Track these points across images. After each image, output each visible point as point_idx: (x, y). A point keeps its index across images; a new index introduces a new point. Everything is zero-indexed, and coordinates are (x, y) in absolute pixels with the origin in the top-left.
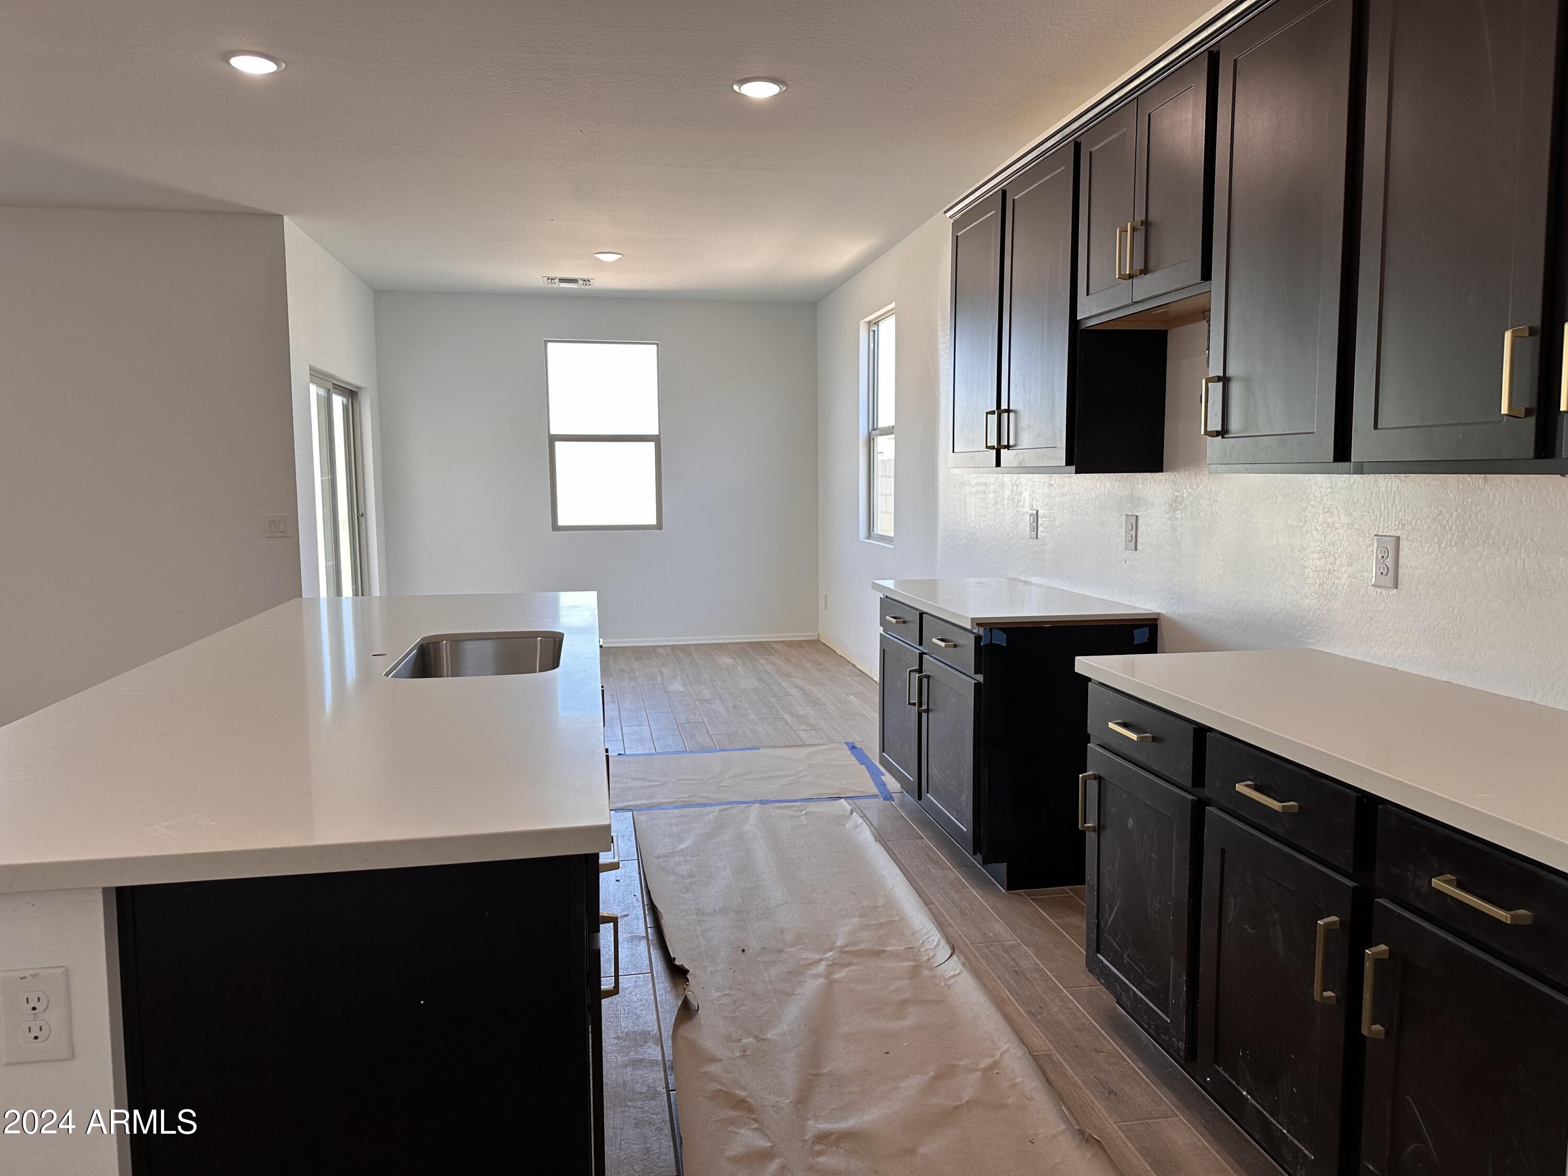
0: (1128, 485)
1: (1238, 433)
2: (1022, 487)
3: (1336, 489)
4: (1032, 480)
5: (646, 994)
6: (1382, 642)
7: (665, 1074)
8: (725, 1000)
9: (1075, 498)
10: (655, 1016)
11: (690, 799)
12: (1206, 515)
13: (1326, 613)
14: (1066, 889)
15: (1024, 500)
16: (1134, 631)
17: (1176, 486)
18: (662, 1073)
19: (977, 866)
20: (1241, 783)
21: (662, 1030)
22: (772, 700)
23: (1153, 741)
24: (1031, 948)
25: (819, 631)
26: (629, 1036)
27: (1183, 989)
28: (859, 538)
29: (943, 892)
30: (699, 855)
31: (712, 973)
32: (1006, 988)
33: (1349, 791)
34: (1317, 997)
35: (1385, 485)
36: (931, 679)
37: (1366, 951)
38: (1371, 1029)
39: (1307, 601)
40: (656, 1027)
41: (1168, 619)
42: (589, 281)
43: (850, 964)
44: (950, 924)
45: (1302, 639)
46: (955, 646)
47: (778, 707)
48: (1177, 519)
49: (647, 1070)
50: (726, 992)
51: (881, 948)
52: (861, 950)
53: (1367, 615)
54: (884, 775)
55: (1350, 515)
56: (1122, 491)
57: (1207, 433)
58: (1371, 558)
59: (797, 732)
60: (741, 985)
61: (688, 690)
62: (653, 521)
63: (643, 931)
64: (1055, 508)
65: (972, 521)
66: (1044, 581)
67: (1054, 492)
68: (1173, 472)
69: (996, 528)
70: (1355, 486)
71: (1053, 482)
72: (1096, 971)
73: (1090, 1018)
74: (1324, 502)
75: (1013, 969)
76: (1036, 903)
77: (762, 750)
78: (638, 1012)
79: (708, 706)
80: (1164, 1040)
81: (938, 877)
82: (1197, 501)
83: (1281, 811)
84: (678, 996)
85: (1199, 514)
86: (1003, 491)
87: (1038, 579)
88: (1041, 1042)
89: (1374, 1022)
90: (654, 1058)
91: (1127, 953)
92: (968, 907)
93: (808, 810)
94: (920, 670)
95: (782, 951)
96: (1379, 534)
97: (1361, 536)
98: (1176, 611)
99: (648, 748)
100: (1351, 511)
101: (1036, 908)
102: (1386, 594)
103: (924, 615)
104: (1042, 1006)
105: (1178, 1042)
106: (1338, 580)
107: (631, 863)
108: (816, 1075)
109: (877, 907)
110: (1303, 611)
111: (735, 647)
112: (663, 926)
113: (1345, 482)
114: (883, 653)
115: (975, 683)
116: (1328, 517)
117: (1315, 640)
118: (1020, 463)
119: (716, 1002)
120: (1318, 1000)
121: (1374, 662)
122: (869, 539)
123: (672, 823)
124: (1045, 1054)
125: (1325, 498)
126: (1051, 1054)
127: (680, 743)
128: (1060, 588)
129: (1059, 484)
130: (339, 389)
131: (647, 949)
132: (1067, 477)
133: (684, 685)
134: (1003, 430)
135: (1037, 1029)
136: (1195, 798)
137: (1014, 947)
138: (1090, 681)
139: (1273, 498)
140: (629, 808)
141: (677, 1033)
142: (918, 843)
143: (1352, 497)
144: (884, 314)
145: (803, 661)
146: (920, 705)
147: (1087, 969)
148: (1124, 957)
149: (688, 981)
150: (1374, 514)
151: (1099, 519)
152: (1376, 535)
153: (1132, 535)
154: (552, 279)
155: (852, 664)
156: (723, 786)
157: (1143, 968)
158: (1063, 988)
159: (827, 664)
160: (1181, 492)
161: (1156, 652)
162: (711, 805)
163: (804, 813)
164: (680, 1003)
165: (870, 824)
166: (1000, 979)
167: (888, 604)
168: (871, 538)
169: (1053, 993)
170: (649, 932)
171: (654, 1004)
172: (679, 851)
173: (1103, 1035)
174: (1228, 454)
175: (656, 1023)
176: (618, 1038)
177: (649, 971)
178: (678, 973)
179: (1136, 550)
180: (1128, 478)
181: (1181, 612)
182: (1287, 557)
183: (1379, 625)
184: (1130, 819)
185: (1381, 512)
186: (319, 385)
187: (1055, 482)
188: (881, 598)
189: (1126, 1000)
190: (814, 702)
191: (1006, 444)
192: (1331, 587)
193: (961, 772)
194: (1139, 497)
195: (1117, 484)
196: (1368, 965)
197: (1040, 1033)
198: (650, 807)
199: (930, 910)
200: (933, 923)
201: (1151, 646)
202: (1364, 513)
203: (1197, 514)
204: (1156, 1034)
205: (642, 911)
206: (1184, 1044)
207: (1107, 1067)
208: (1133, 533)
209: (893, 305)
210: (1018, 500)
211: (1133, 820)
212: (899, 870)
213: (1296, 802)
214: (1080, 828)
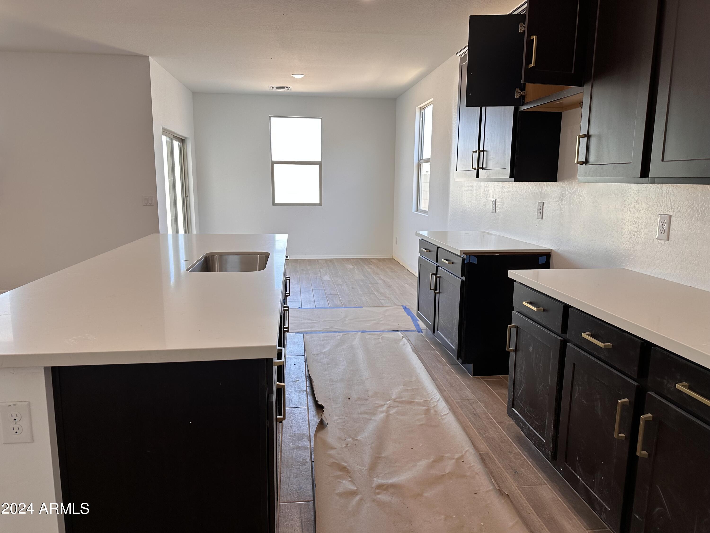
0: (540, 187)
1: (593, 163)
2: (489, 188)
3: (641, 191)
4: (494, 185)
5: (304, 416)
6: (660, 266)
7: (310, 454)
8: (340, 421)
9: (514, 194)
10: (308, 427)
11: (330, 329)
12: (576, 203)
13: (632, 251)
14: (501, 377)
15: (490, 194)
16: (539, 258)
17: (563, 188)
18: (310, 453)
19: (459, 364)
20: (584, 333)
21: (311, 433)
22: (370, 285)
23: (543, 311)
24: (482, 403)
25: (393, 254)
26: (296, 435)
27: (552, 427)
28: (412, 211)
29: (443, 376)
30: (332, 354)
31: (335, 408)
32: (470, 421)
33: (638, 339)
34: (615, 436)
35: (666, 189)
36: (441, 278)
37: (641, 416)
38: (641, 453)
39: (623, 245)
40: (308, 432)
41: (555, 252)
42: (290, 88)
43: (398, 407)
44: (445, 391)
45: (620, 264)
46: (453, 263)
47: (372, 288)
48: (563, 204)
49: (303, 451)
50: (340, 417)
51: (413, 400)
52: (403, 401)
53: (653, 253)
54: (419, 321)
55: (647, 204)
56: (537, 190)
57: (578, 163)
58: (656, 225)
59: (380, 300)
60: (347, 414)
61: (332, 280)
62: (318, 202)
63: (305, 388)
64: (504, 198)
65: (465, 204)
66: (498, 233)
67: (504, 191)
68: (562, 181)
69: (476, 207)
70: (651, 190)
71: (504, 186)
72: (512, 416)
73: (508, 437)
74: (634, 197)
75: (473, 413)
76: (486, 382)
77: (364, 308)
78: (301, 425)
79: (340, 287)
80: (542, 450)
81: (441, 369)
82: (572, 196)
83: (603, 347)
84: (319, 418)
85: (573, 202)
86: (480, 190)
87: (495, 232)
88: (484, 447)
89: (643, 450)
90: (306, 446)
91: (526, 409)
92: (454, 383)
93: (383, 336)
94: (436, 274)
95: (367, 400)
96: (661, 213)
97: (652, 214)
98: (559, 248)
99: (312, 305)
100: (648, 202)
101: (486, 385)
102: (663, 243)
103: (439, 248)
104: (486, 430)
105: (548, 451)
106: (639, 236)
107: (302, 357)
108: (379, 457)
109: (411, 381)
110: (621, 250)
111: (354, 260)
112: (313, 386)
113: (646, 188)
114: (420, 265)
115: (461, 281)
116: (636, 205)
117: (626, 264)
118: (488, 176)
119: (336, 422)
120: (616, 438)
121: (655, 276)
122: (417, 212)
123: (321, 340)
124: (486, 453)
125: (635, 196)
126: (489, 453)
127: (327, 303)
128: (505, 236)
129: (507, 187)
130: (177, 138)
131: (306, 396)
132: (511, 183)
133: (330, 277)
134: (481, 161)
135: (483, 441)
136: (562, 339)
137: (474, 402)
138: (515, 282)
139: (609, 195)
140: (302, 332)
141: (317, 435)
142: (433, 353)
143: (649, 195)
144: (427, 104)
145: (385, 268)
146: (436, 290)
147: (508, 415)
148: (525, 411)
149: (324, 411)
150: (659, 204)
151: (525, 204)
152: (659, 214)
153: (540, 212)
154: (273, 87)
155: (407, 269)
156: (345, 324)
157: (533, 416)
158: (496, 422)
159: (396, 269)
160: (565, 191)
161: (549, 268)
162: (339, 332)
163: (381, 337)
164: (319, 421)
165: (411, 343)
166: (467, 417)
167: (423, 243)
168: (418, 211)
169: (492, 425)
170: (308, 388)
171: (308, 421)
172: (323, 352)
173: (514, 445)
174: (588, 173)
175: (308, 430)
176: (291, 436)
177: (307, 406)
178: (319, 408)
179: (542, 219)
180: (540, 184)
181: (562, 249)
182: (615, 224)
183: (658, 258)
184: (531, 347)
185: (663, 203)
186: (167, 136)
187: (505, 186)
188: (419, 239)
189: (525, 430)
190: (389, 287)
191: (482, 167)
192: (636, 239)
193: (453, 321)
194: (545, 193)
195: (535, 187)
196: (641, 423)
197: (484, 443)
198: (311, 332)
199: (436, 384)
200: (437, 390)
201: (546, 266)
202: (654, 203)
203: (572, 202)
204: (538, 447)
205: (305, 379)
206: (551, 452)
207: (514, 460)
208: (541, 211)
209: (432, 100)
210: (487, 194)
211: (532, 347)
212: (422, 365)
213: (610, 343)
214: (507, 350)
